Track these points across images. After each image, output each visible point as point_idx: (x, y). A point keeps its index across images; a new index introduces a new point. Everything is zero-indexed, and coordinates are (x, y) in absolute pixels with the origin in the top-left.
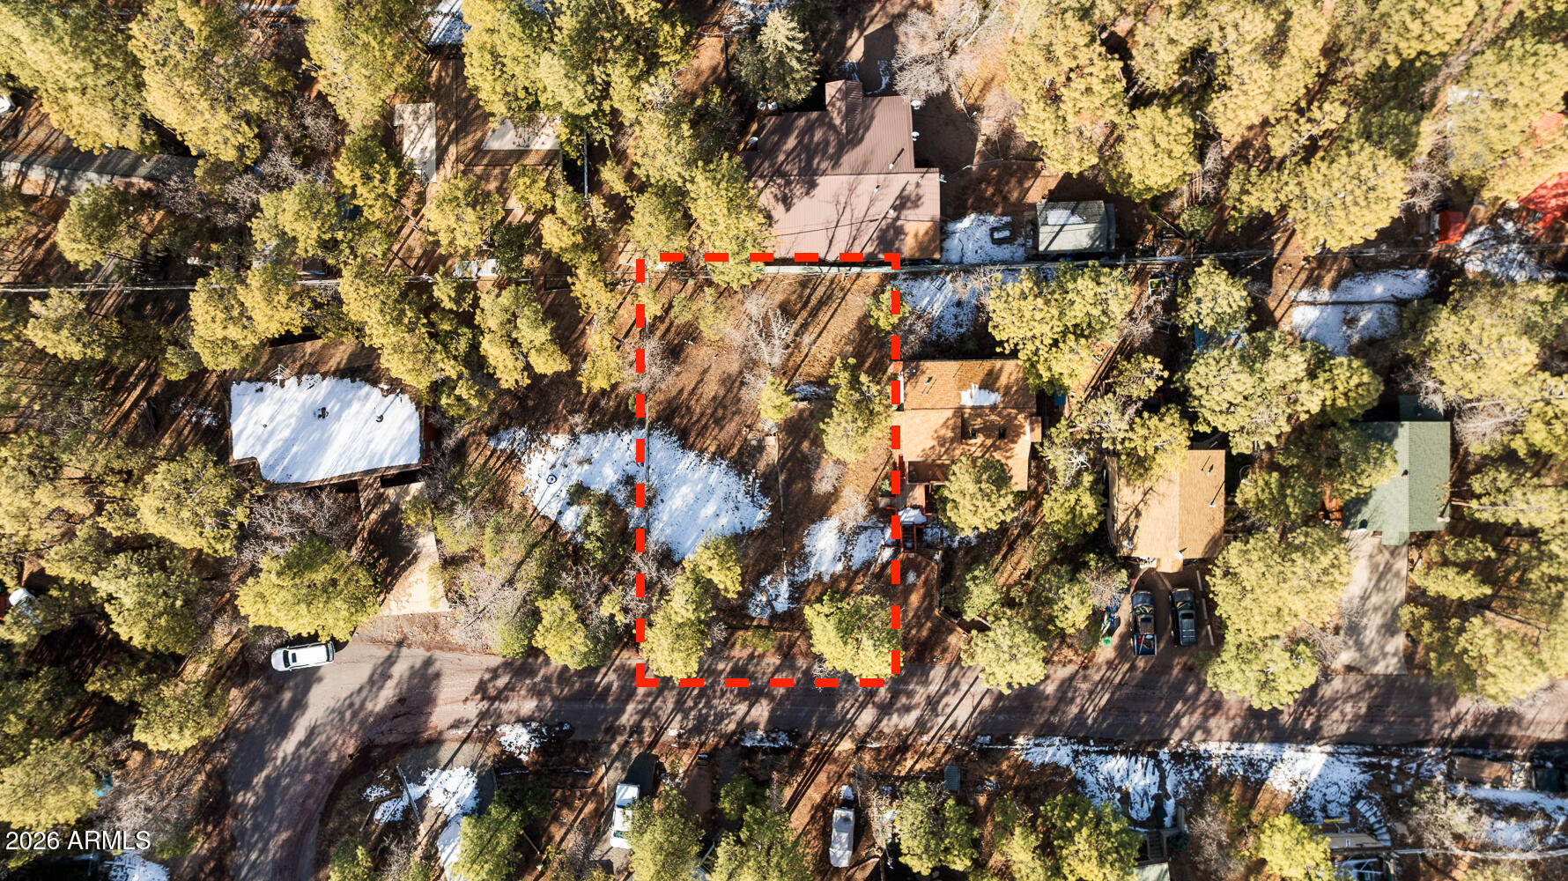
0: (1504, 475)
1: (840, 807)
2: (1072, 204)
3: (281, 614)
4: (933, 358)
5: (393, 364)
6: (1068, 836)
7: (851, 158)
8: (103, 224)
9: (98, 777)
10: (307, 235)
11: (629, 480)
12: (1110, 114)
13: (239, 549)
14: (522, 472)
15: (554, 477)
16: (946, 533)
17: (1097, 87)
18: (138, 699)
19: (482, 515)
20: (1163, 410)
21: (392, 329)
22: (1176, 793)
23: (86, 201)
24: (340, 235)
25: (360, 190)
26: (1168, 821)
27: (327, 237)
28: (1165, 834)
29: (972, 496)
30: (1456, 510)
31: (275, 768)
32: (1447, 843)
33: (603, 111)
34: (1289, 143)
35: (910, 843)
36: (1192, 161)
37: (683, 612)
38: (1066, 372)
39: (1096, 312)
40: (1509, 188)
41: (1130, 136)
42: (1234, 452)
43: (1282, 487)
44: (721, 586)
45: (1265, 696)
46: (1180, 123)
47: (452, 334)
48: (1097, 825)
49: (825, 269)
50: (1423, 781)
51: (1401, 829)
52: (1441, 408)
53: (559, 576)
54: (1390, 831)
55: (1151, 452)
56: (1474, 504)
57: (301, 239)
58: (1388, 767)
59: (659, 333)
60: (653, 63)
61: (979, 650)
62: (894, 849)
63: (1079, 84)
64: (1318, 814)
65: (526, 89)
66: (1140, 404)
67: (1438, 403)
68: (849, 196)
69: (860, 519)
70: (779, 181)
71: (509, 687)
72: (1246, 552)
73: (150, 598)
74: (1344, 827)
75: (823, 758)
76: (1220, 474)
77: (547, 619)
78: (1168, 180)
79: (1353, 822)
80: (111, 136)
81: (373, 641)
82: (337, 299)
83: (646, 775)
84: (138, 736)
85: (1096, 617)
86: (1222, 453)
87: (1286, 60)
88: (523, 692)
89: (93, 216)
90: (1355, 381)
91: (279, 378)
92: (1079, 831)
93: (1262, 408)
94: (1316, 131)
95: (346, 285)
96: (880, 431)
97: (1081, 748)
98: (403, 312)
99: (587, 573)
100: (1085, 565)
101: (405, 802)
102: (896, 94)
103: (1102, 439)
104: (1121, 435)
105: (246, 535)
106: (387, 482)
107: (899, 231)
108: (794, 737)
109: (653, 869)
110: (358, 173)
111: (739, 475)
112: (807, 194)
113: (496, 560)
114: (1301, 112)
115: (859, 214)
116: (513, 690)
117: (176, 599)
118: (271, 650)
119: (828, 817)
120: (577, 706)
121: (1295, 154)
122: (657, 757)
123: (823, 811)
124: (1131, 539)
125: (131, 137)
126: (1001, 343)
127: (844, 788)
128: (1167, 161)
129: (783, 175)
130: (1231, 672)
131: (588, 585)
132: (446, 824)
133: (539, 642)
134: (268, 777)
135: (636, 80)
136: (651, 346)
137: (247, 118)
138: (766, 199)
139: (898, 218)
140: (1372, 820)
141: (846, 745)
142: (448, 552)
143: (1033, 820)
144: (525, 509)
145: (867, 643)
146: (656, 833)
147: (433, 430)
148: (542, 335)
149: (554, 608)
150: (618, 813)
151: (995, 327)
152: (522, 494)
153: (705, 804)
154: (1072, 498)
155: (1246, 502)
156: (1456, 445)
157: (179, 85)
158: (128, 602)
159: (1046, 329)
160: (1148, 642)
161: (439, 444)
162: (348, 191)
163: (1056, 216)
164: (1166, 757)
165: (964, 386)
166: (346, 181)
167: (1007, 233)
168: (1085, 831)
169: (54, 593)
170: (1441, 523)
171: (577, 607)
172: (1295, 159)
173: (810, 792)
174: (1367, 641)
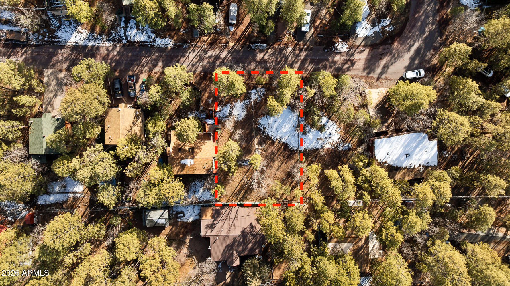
0: (10, 137)
1: (234, 24)
2: (156, 225)
3: (422, 90)
4: (203, 175)
5: (383, 173)
6: (156, 15)
7: (229, 241)
8: (480, 219)
9: (483, 34)
10: (412, 217)
11: (305, 133)
12: (144, 257)
13: (435, 111)
14: (340, 136)
15: (330, 134)
16: (199, 116)
17: (148, 267)
18: (470, 61)
19: (354, 122)
20: (125, 159)
21: (384, 185)
22: (120, 28)
23: (486, 227)
24: (401, 216)
25: (395, 232)
26: (123, 19)
27: (406, 216)
28: (124, 15)
29: (189, 130)
30: (27, 124)
31: (422, 38)
32: (27, 12)
33: (313, 257)
34: (84, 248)
35: (210, 13)
36: (117, 242)
37: (287, 91)
38: (159, 171)
39: (148, 192)
40: (9, 233)
41: (137, 250)
42: (102, 144)
43: (85, 132)
44: (274, 100)
45: (90, 62)
46: (120, 255)
47: (364, 182)
48: (147, 18)
49: (239, 203)
50: (37, 32)
51: (44, 17)
52: (32, 159)
53: (328, 102)
54: (48, 16)
55: (129, 145)
56: (20, 127)
57: (414, 215)
58: (48, 38)
59: (295, 182)
60: (296, 273)
61: (187, 78)
62: (215, 10)
63: (154, 268)
64: (72, 22)
65: (339, 264)
66: (133, 161)
67: (33, 161)
68: (230, 228)
69: (227, 121)
70: (254, 233)
71: (344, 64)
72: (96, 112)
73: (465, 95)
74: (63, 17)
75: (239, 40)
76: (107, 136)
77: (333, 88)
78: (125, 236)
79: (60, 19)
80: (477, 248)
81: (390, 79)
82: (402, 194)
83: (299, 34)
84: (470, 49)
85: (147, 89)
86: (106, 144)
87: (85, 276)
88: (339, 63)
89: (483, 222)
90: (61, 169)
91: (421, 168)
92: (152, 17)
93: (92, 159)
94: (75, 252)
95: (400, 199)
96: (221, 151)
97: (153, 44)
98: (381, 191)
99: (319, 103)
100: (151, 106)
101: (380, 25)
102: (216, 262)
103: (146, 149)
104: (139, 150)
105: (433, 116)
106: (385, 133)
107: (213, 216)
108: (249, 47)
109: (297, 4)
110: (395, 237)
111: (268, 135)
112: (244, 229)
113: (349, 107)
114: (80, 258)
115: (227, 222)
116: (342, 63)
117: (457, 95)
118: (425, 77)
119: (238, 21)
120: (322, 58)
121: (82, 244)
122: (295, 40)
123: (239, 22)
124: (136, 115)
125: (470, 247)
126: (180, 180)
127: (232, 30)
128: (125, 242)
129: (253, 235)
130: (101, 70)
131: (318, 99)
132: (366, 18)
133: (335, 81)
134: (425, 34)
135: (302, 267)
136: (297, 178)
137: (431, 254)
138: (258, 227)
139: (214, 221)
140: (54, 20)
141: (231, 45)
142: (365, 109)
143: (168, 20)
144: (340, 124)
145: (225, 81)
146: (296, 16)
147: (370, 150)
148: (334, 183)
149: (330, 91)
150: (309, 21)
151: (182, 186)
152: (340, 128)
153: (279, 24)
154: (156, 129)
155: (97, 128)
156: (27, 146)
157: (455, 267)
158: (473, 94)
159: (165, 186)
160: (130, 80)
161: (368, 145)
162: (398, 231)
163: (162, 221)
164: (124, 41)
165: (193, 166)
166: (399, 235)
167: (179, 215)
168: (150, 17)
169: (498, 97)
170: (31, 120)
171: (322, 91)
172: (82, 242)
173: (244, 29)
174: (54, 81)
